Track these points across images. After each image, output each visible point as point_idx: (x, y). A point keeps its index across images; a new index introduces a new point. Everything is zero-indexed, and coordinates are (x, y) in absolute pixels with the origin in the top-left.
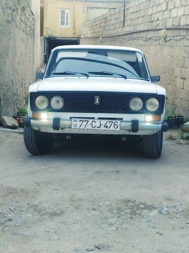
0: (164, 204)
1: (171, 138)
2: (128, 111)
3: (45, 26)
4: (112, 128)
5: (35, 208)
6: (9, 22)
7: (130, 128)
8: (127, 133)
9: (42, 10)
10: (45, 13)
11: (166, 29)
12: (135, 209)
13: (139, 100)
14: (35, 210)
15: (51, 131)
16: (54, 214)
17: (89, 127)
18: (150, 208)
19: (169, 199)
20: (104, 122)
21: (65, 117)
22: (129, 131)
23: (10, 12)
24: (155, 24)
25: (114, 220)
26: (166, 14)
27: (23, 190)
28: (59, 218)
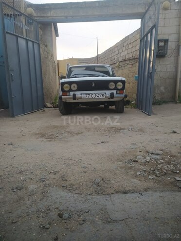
0: (130, 127)
1: (126, 108)
2: (108, 89)
3: (60, 71)
4: (101, 97)
5: (69, 132)
6: (46, 58)
7: (109, 97)
8: (108, 100)
9: (58, 64)
10: (59, 65)
11: (119, 62)
12: (117, 130)
13: (113, 84)
14: (69, 133)
15: (73, 101)
16: (78, 134)
17: (90, 97)
18: (124, 129)
19: (131, 126)
20: (97, 95)
21: (78, 94)
22: (109, 98)
23: (46, 53)
24: (113, 61)
25: (107, 134)
26: (119, 56)
27: (61, 126)
28: (81, 135)
